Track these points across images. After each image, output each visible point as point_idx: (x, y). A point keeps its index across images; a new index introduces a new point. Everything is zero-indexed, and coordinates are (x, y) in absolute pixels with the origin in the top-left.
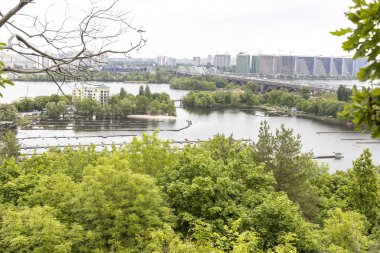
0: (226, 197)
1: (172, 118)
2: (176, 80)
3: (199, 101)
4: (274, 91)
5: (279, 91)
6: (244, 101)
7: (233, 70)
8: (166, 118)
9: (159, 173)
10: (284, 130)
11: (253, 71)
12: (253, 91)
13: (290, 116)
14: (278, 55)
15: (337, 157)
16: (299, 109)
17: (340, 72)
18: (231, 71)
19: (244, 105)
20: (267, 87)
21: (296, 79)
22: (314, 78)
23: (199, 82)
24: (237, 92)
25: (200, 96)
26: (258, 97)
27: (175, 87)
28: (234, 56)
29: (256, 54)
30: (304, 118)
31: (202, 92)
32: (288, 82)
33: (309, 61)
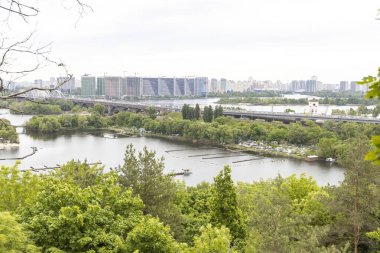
0: (95, 226)
1: (14, 145)
2: (16, 104)
3: (43, 126)
4: (121, 113)
5: (127, 112)
6: (91, 123)
7: (78, 92)
8: (8, 145)
9: (21, 207)
10: (146, 152)
11: (99, 92)
12: (101, 113)
13: (139, 136)
14: (123, 76)
15: (186, 174)
16: (147, 129)
17: (183, 92)
18: (76, 94)
19: (93, 128)
20: (115, 109)
21: (142, 99)
22: (160, 98)
23: (43, 106)
24: (84, 115)
25: (45, 121)
26: (105, 119)
27: (15, 112)
28: (78, 78)
29: (102, 75)
30: (153, 137)
31: (47, 117)
32: (134, 104)
33: (154, 82)
